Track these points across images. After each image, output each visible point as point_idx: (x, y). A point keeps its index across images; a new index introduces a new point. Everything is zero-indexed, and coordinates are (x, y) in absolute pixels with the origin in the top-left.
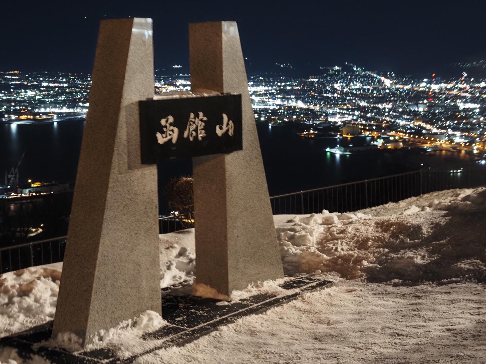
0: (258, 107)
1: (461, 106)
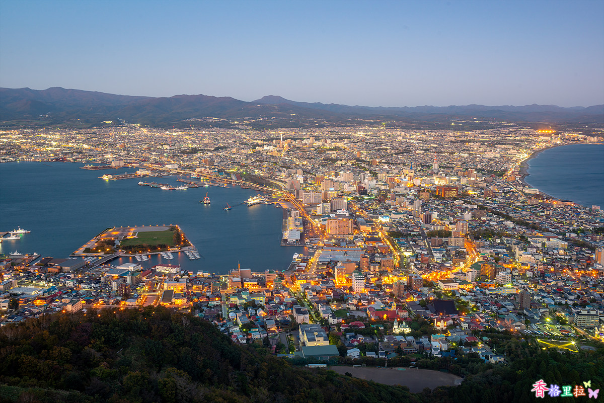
0: (55, 149)
1: (190, 146)
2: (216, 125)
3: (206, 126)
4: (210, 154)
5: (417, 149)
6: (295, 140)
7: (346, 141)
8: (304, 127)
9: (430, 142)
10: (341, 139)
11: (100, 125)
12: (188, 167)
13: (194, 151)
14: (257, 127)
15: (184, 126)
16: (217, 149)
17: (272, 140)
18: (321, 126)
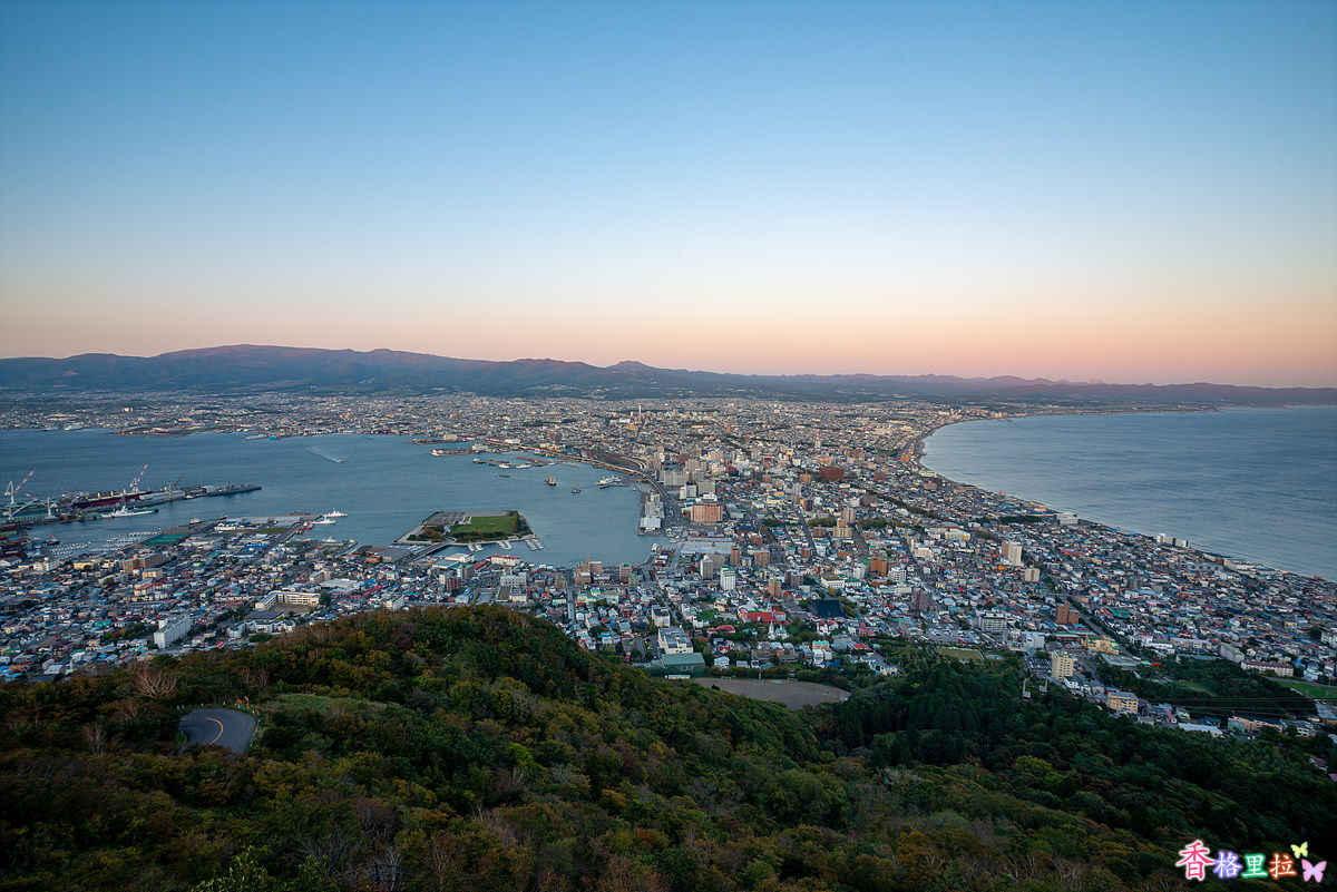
1: (534, 417)
2: (565, 394)
3: (554, 395)
4: (557, 427)
5: (796, 424)
6: (656, 412)
7: (715, 413)
8: (667, 397)
9: (812, 416)
10: (710, 412)
11: (430, 393)
12: (531, 442)
13: (539, 424)
14: (612, 397)
15: (526, 395)
16: (566, 422)
17: (628, 412)
18: (686, 396)
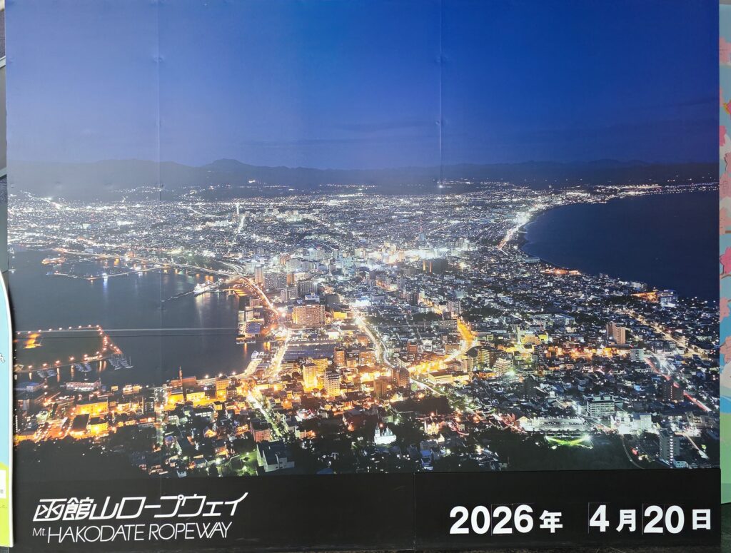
1: (119, 223)
3: (142, 198)
5: (400, 217)
6: (254, 212)
7: (317, 211)
8: (266, 196)
9: (415, 208)
10: (310, 210)
13: (126, 229)
14: (208, 197)
15: (111, 199)
16: (153, 227)
17: (227, 212)
18: (287, 194)
